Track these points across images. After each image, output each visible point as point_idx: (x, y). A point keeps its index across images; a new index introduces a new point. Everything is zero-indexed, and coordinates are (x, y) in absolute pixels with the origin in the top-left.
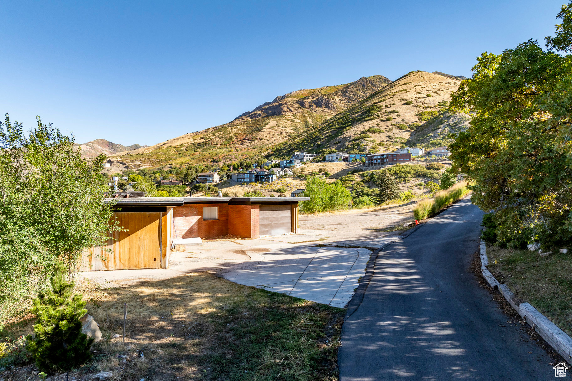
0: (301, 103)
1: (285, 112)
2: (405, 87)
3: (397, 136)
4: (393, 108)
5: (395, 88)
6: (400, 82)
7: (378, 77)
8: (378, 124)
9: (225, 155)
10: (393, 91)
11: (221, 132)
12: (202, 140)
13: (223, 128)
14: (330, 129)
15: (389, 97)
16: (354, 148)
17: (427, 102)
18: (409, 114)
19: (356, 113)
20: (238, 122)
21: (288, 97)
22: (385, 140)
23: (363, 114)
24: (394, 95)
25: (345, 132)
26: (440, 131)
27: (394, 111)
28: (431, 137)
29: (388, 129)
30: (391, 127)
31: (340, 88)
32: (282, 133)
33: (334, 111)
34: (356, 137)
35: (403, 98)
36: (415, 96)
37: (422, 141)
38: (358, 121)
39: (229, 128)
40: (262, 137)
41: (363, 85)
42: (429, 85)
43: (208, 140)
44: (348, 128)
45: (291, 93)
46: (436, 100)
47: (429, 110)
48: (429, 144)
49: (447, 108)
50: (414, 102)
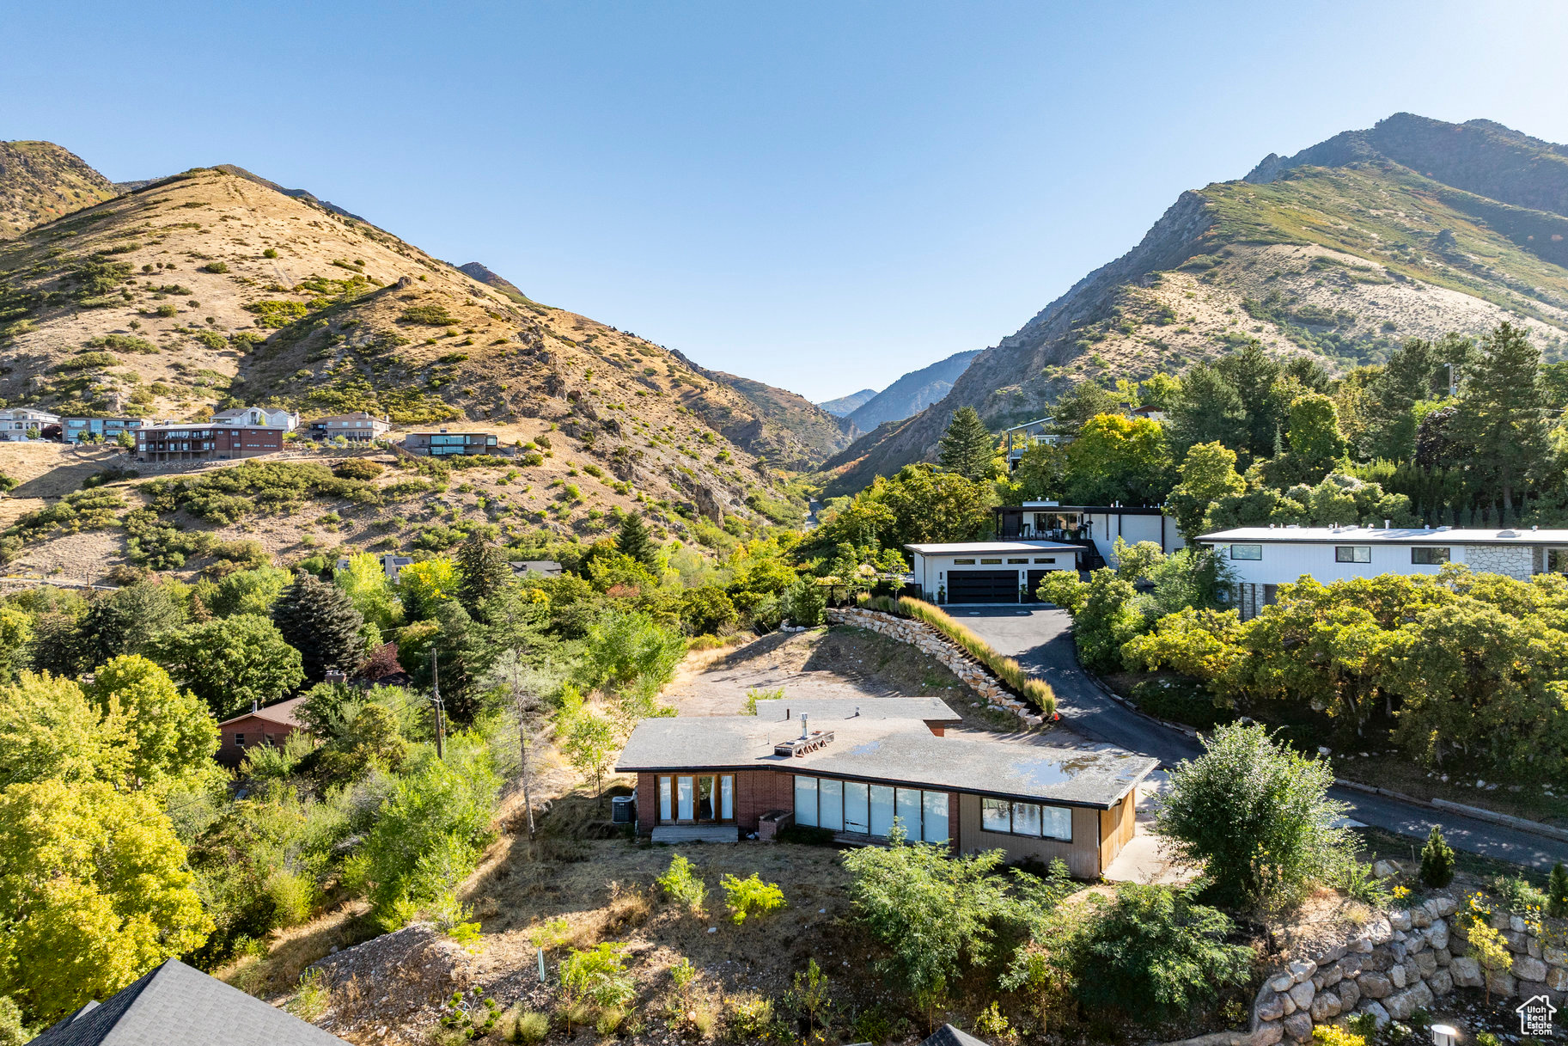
2: (191, 215)
3: (201, 366)
4: (169, 280)
5: (158, 211)
6: (169, 195)
8: (134, 326)
10: (153, 222)
15: (142, 240)
16: (67, 396)
17: (267, 273)
18: (222, 302)
19: (36, 275)
22: (168, 378)
23: (64, 283)
24: (163, 236)
25: (17, 339)
26: (330, 363)
27: (176, 287)
28: (309, 380)
29: (169, 343)
30: (175, 336)
34: (68, 359)
35: (193, 250)
36: (230, 249)
37: (285, 391)
38: (55, 302)
42: (264, 222)
44: (25, 323)
46: (293, 268)
47: (279, 298)
48: (306, 399)
49: (329, 298)
50: (231, 267)
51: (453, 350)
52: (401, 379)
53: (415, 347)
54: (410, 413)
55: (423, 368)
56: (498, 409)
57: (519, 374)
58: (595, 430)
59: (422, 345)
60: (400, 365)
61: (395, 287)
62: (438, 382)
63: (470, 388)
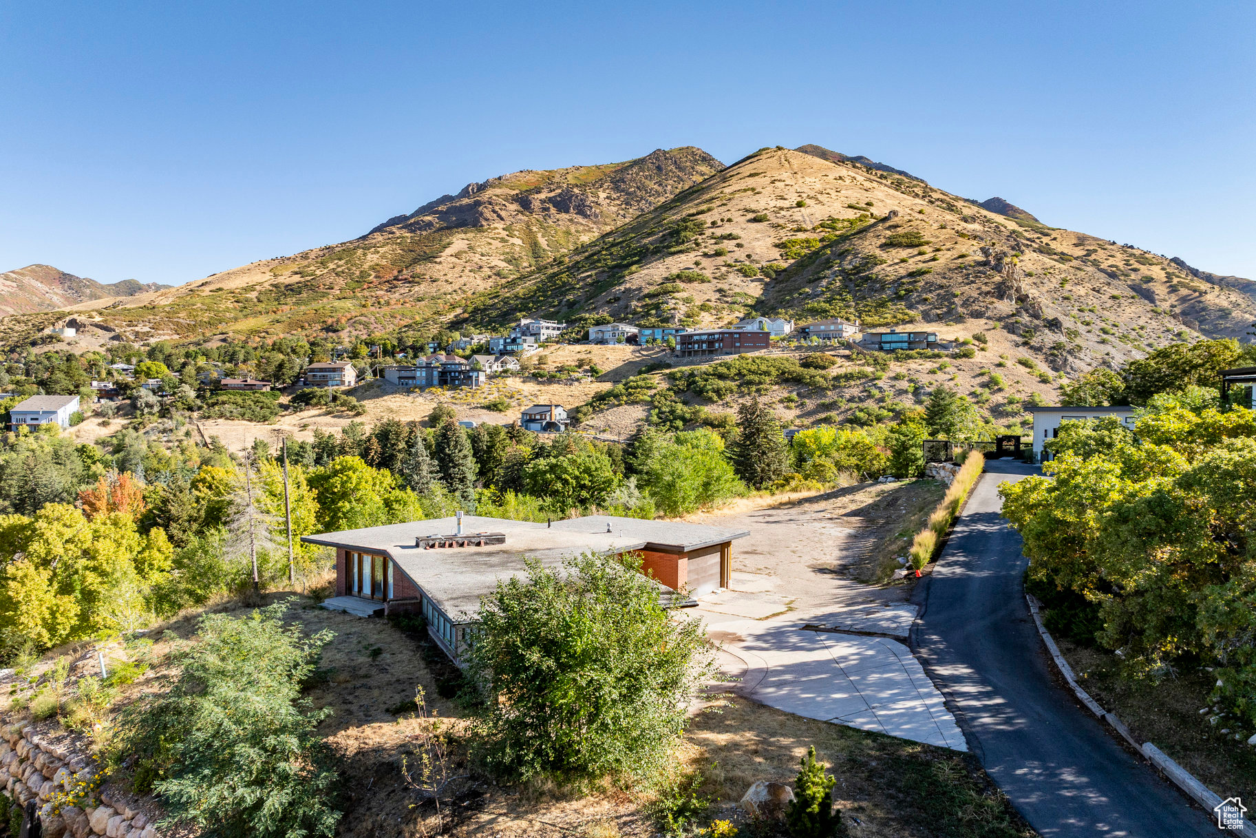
0: (524, 202)
1: (487, 220)
2: (751, 182)
3: (737, 290)
4: (727, 229)
5: (731, 182)
6: (740, 170)
7: (690, 151)
8: (697, 264)
9: (354, 314)
10: (727, 190)
11: (340, 259)
12: (297, 278)
13: (346, 251)
14: (594, 269)
15: (717, 203)
16: (648, 314)
17: (796, 218)
18: (760, 243)
19: (649, 235)
20: (379, 237)
21: (492, 186)
22: (713, 299)
23: (663, 239)
24: (730, 199)
25: (627, 278)
26: (824, 283)
27: (730, 235)
28: (808, 296)
29: (719, 274)
30: (724, 269)
31: (607, 171)
32: (481, 267)
33: (595, 223)
34: (652, 289)
35: (748, 207)
36: (773, 203)
37: (789, 305)
38: (656, 251)
39: (360, 252)
40: (435, 275)
41: (659, 168)
42: (801, 181)
43: (309, 278)
44: (634, 268)
45: (500, 178)
46: (815, 213)
47: (801, 236)
48: (803, 310)
49: (838, 233)
50: (771, 217)
51: (921, 265)
52: (876, 291)
53: (890, 266)
54: (877, 318)
55: (894, 281)
56: (950, 312)
57: (973, 282)
58: (1036, 328)
59: (897, 264)
60: (876, 281)
61: (885, 219)
62: (903, 292)
63: (929, 296)
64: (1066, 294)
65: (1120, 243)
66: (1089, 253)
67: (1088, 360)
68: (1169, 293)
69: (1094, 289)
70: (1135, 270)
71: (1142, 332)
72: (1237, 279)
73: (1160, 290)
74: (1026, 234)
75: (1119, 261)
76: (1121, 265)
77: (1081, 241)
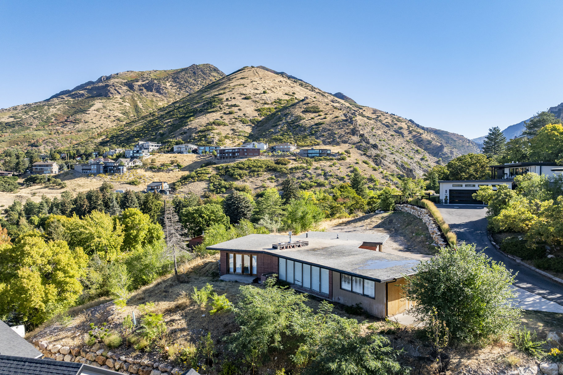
0: (130, 86)
1: (112, 94)
2: (242, 81)
3: (240, 130)
4: (233, 102)
5: (233, 81)
6: (236, 76)
7: (208, 66)
8: (221, 117)
9: (46, 138)
10: (231, 85)
11: (35, 111)
12: (12, 120)
13: (38, 107)
14: (171, 118)
15: (228, 90)
16: (201, 140)
17: (263, 98)
18: (249, 109)
19: (197, 103)
20: (56, 100)
21: (114, 77)
22: (230, 134)
23: (204, 105)
24: (233, 89)
25: (189, 123)
26: (279, 127)
27: (235, 105)
28: (273, 133)
29: (231, 122)
30: (234, 120)
31: (170, 73)
32: (110, 116)
33: (165, 97)
34: (202, 128)
35: (241, 92)
36: (253, 91)
37: (265, 137)
38: (201, 111)
39: (46, 107)
40: (87, 120)
41: (194, 73)
42: (264, 82)
43: (19, 120)
44: (192, 118)
45: (117, 74)
46: (271, 96)
47: (266, 106)
48: (271, 139)
49: (282, 105)
50: (252, 97)
51: (320, 121)
52: (302, 131)
53: (307, 120)
54: (304, 143)
55: (310, 127)
56: (334, 141)
57: (342, 128)
58: (368, 148)
59: (310, 120)
60: (302, 127)
61: (303, 100)
62: (314, 132)
63: (325, 134)
64: (374, 134)
65: (390, 113)
66: (378, 117)
67: (389, 161)
68: (409, 134)
69: (384, 132)
70: (396, 124)
71: (403, 150)
72: (432, 129)
73: (406, 132)
74: (353, 108)
75: (389, 120)
76: (390, 122)
77: (375, 112)
